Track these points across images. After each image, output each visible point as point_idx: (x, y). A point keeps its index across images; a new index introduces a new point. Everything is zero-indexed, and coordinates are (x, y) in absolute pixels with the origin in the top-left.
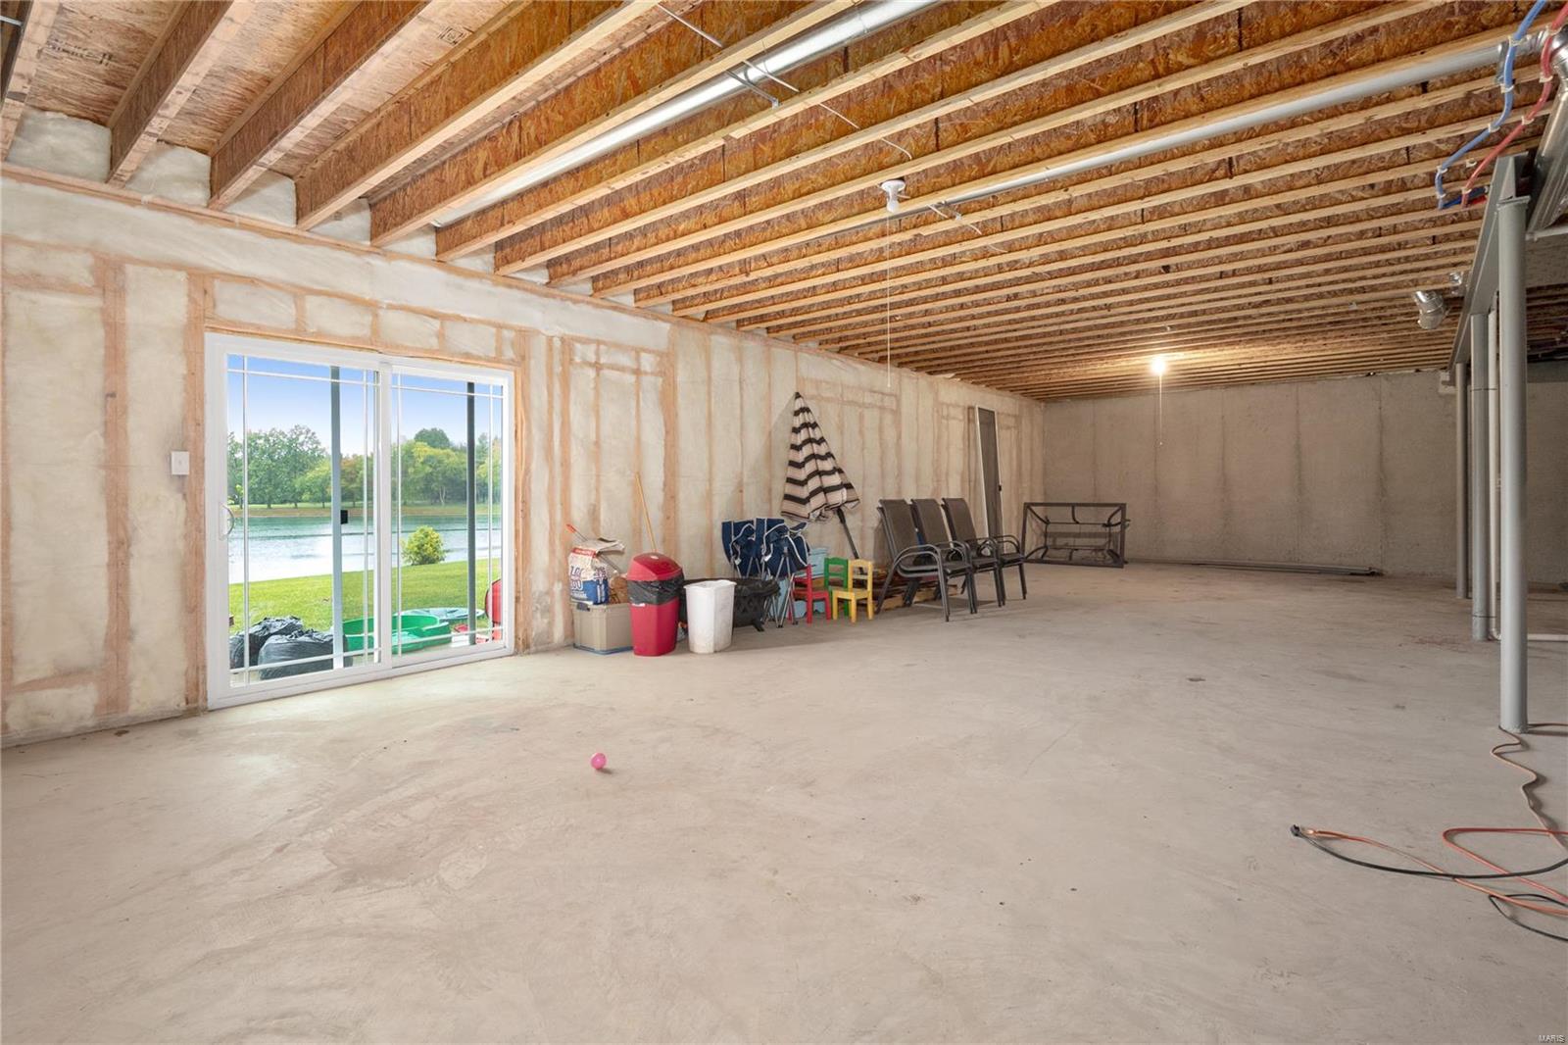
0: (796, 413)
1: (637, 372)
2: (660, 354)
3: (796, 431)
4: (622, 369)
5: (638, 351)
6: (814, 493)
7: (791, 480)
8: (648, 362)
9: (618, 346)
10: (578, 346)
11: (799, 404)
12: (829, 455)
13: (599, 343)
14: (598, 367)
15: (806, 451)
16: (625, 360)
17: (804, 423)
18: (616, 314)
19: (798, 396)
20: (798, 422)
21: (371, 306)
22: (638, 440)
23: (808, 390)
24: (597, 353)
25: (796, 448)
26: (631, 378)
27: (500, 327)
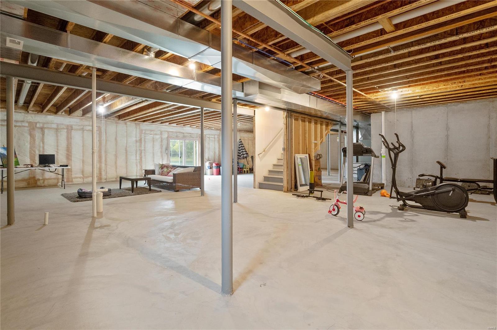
0: (240, 142)
1: (214, 138)
2: (218, 135)
3: (240, 145)
4: (212, 138)
5: (215, 135)
6: (242, 155)
7: (238, 153)
8: (216, 136)
9: (212, 135)
10: (207, 135)
11: (240, 141)
12: (244, 146)
13: (209, 135)
14: (209, 138)
15: (241, 148)
16: (213, 137)
17: (241, 144)
18: (212, 130)
19: (240, 140)
20: (240, 144)
21: (184, 133)
22: (215, 148)
23: (242, 139)
24: (209, 136)
25: (240, 148)
26: (214, 139)
27: (197, 134)
